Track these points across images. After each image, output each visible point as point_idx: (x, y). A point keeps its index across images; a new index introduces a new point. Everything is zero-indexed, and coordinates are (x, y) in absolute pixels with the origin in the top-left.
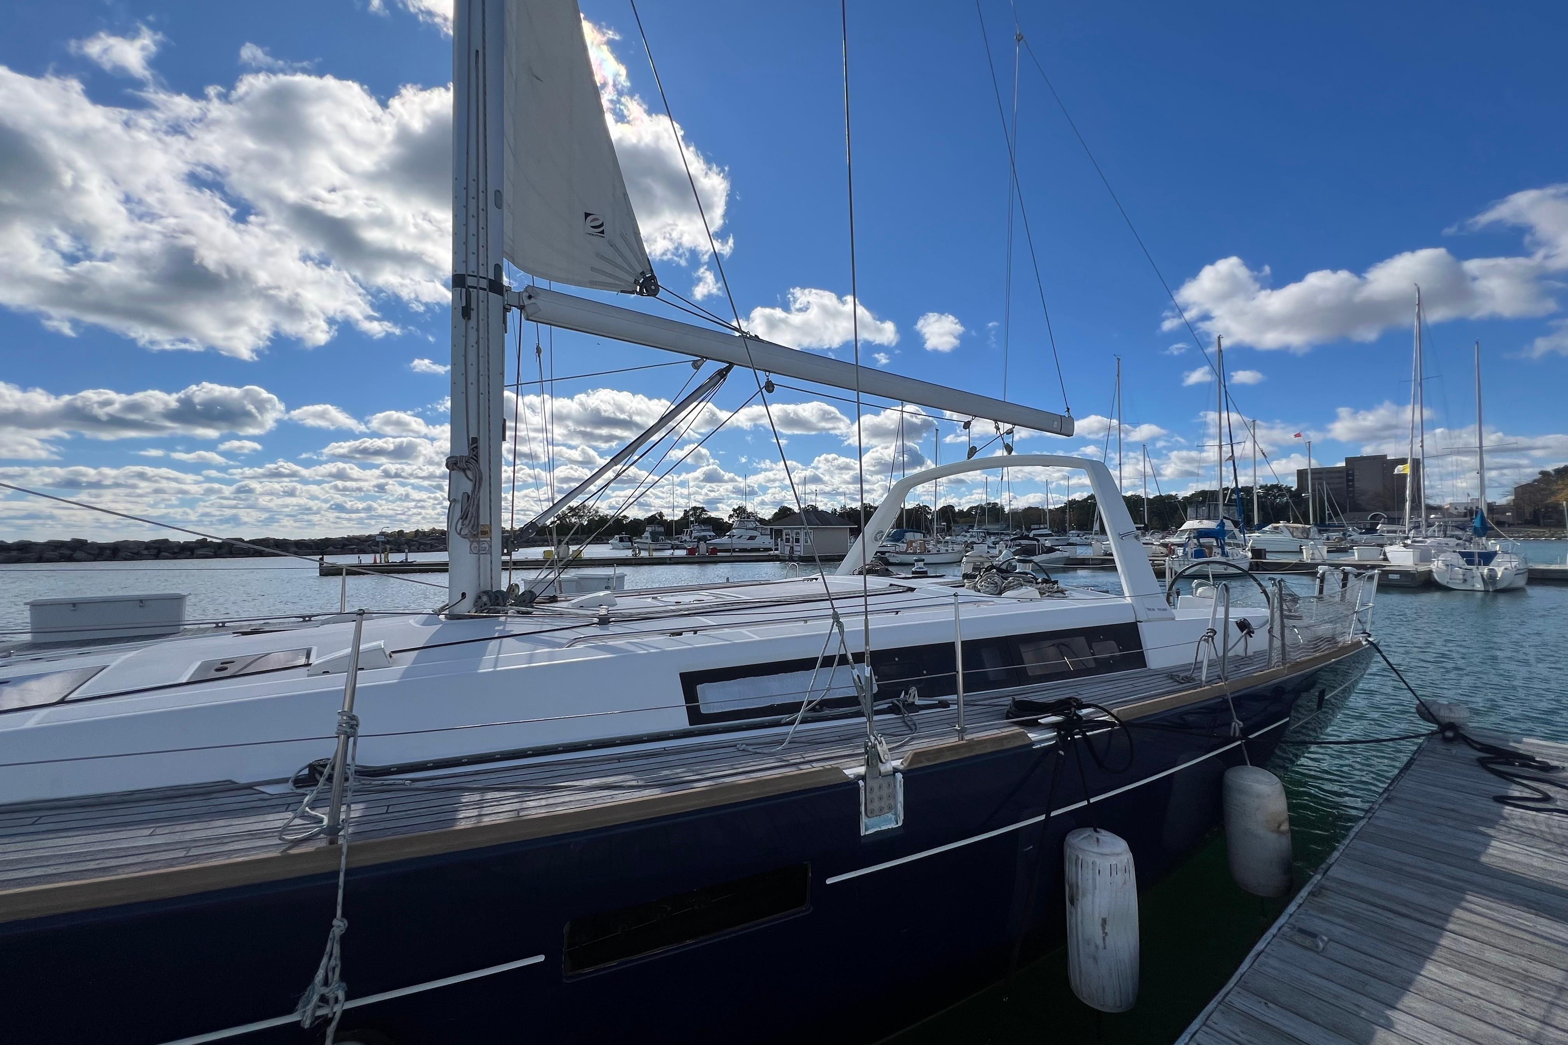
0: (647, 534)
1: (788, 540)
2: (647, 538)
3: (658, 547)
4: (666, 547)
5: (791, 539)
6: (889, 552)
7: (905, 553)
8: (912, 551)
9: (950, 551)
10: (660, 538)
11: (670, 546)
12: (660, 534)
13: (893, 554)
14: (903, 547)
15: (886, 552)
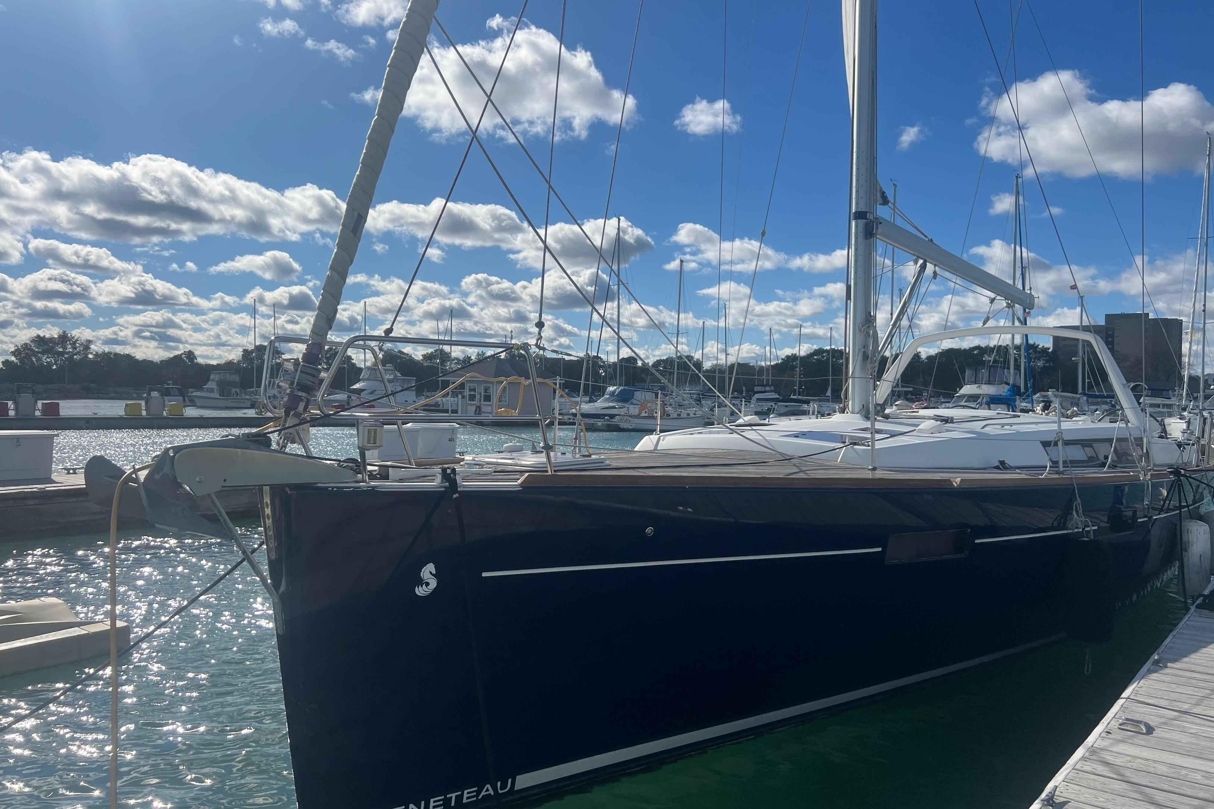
0: (211, 385)
1: (472, 398)
2: (211, 390)
3: (229, 404)
4: (242, 405)
5: (478, 396)
6: (619, 415)
7: (638, 416)
8: (647, 415)
9: (692, 415)
10: (233, 390)
11: (248, 404)
12: (233, 384)
13: (625, 418)
14: (634, 410)
15: (617, 415)
